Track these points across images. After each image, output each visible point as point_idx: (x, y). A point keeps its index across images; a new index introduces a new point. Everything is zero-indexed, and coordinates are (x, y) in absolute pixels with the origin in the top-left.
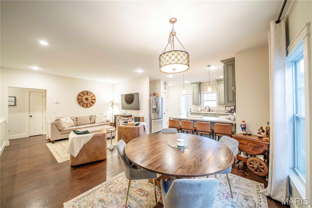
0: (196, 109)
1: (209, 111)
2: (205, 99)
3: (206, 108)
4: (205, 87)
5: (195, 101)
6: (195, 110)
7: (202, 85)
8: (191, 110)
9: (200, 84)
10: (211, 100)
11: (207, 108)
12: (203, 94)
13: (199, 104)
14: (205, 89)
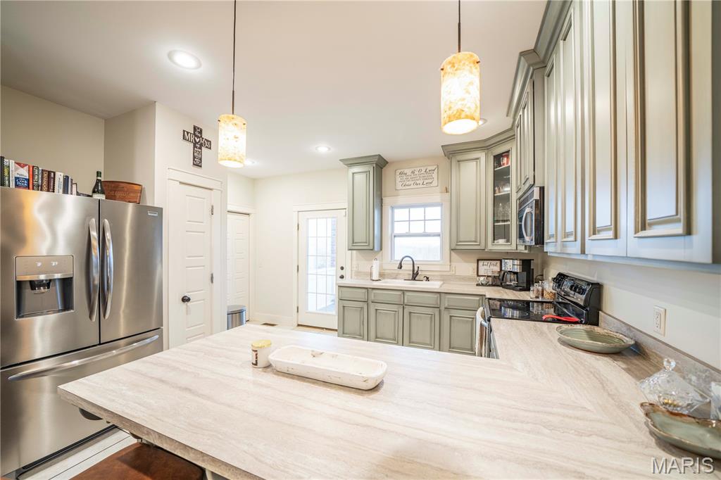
0: (364, 266)
1: (415, 276)
2: (400, 228)
3: (400, 267)
4: (398, 179)
5: (360, 236)
6: (358, 274)
7: (387, 172)
8: (342, 273)
9: (380, 165)
10: (421, 231)
11: (407, 266)
12: (393, 208)
13: (376, 248)
14: (399, 186)
